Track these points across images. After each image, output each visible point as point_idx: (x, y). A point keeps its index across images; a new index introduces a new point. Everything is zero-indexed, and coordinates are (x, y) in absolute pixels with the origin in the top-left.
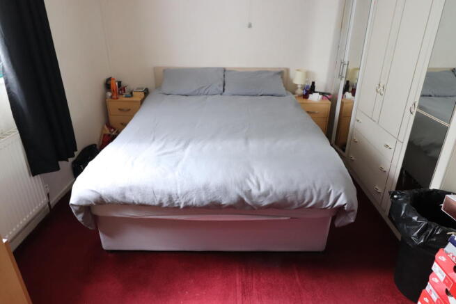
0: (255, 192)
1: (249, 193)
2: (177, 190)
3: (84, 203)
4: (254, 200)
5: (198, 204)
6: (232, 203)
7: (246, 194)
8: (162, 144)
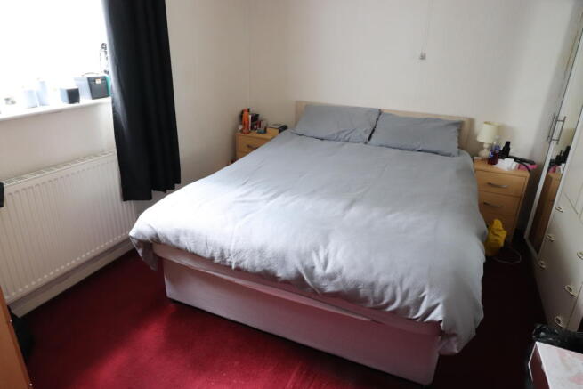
0: (319, 271)
1: (311, 270)
2: (230, 246)
3: (141, 238)
4: (315, 281)
5: (250, 269)
6: (288, 278)
7: (306, 270)
8: (249, 190)
